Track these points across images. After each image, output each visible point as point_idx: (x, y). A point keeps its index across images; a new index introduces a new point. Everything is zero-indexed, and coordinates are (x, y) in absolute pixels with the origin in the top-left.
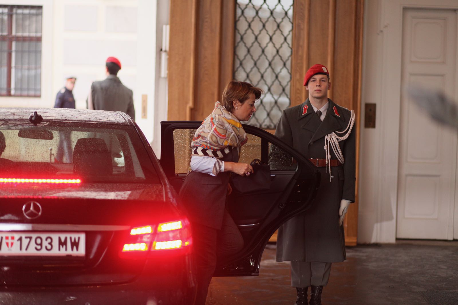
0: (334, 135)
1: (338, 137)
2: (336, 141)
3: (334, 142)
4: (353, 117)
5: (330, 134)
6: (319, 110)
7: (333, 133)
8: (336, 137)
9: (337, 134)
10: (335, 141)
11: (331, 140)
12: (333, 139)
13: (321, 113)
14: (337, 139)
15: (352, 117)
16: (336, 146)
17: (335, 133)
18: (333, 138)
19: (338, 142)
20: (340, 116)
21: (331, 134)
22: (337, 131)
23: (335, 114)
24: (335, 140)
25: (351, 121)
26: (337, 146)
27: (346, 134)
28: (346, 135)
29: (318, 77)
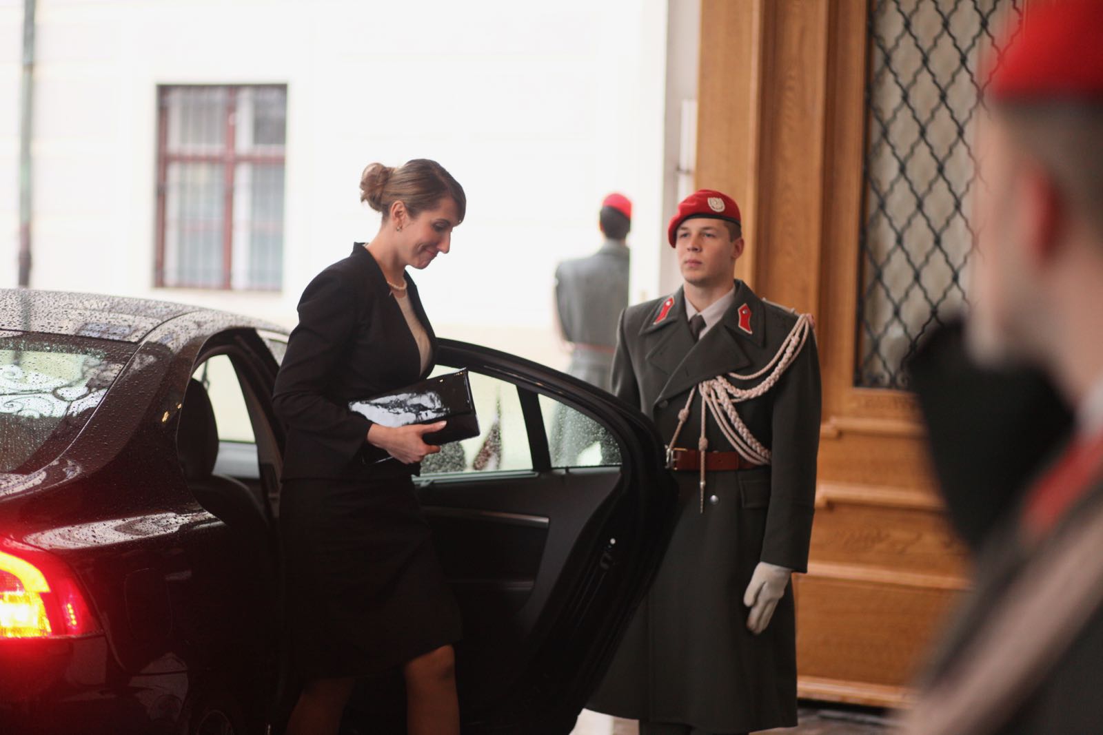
0: (720, 384)
1: (732, 390)
2: (727, 400)
3: (720, 405)
4: (797, 334)
5: (708, 382)
6: (699, 314)
7: (720, 378)
8: (726, 390)
9: (732, 381)
10: (724, 400)
11: (709, 396)
12: (716, 394)
13: (702, 324)
14: (731, 396)
15: (794, 335)
16: (725, 414)
17: (726, 376)
18: (719, 391)
19: (734, 404)
20: (751, 333)
21: (711, 382)
22: (736, 372)
23: (739, 326)
24: (723, 396)
25: (788, 345)
26: (729, 413)
27: (765, 379)
28: (763, 383)
29: (695, 225)
